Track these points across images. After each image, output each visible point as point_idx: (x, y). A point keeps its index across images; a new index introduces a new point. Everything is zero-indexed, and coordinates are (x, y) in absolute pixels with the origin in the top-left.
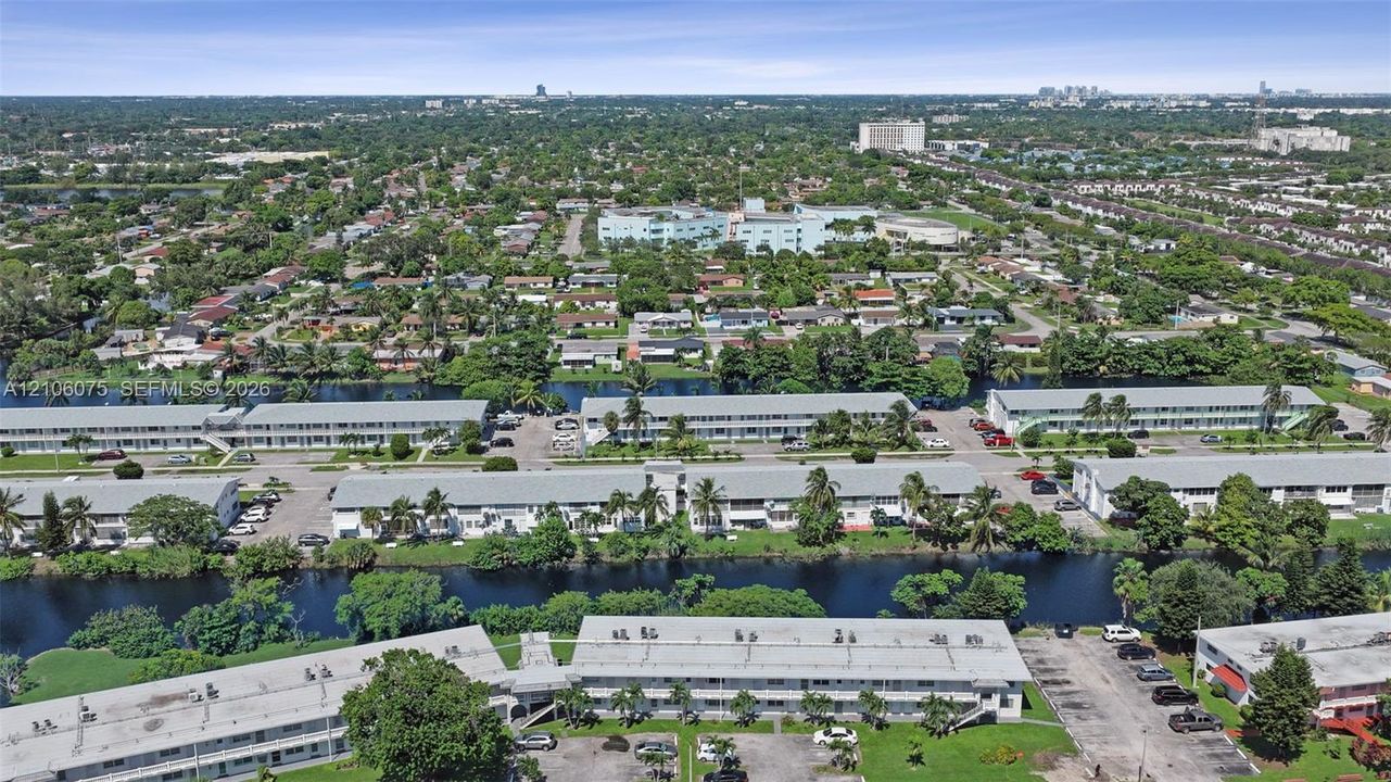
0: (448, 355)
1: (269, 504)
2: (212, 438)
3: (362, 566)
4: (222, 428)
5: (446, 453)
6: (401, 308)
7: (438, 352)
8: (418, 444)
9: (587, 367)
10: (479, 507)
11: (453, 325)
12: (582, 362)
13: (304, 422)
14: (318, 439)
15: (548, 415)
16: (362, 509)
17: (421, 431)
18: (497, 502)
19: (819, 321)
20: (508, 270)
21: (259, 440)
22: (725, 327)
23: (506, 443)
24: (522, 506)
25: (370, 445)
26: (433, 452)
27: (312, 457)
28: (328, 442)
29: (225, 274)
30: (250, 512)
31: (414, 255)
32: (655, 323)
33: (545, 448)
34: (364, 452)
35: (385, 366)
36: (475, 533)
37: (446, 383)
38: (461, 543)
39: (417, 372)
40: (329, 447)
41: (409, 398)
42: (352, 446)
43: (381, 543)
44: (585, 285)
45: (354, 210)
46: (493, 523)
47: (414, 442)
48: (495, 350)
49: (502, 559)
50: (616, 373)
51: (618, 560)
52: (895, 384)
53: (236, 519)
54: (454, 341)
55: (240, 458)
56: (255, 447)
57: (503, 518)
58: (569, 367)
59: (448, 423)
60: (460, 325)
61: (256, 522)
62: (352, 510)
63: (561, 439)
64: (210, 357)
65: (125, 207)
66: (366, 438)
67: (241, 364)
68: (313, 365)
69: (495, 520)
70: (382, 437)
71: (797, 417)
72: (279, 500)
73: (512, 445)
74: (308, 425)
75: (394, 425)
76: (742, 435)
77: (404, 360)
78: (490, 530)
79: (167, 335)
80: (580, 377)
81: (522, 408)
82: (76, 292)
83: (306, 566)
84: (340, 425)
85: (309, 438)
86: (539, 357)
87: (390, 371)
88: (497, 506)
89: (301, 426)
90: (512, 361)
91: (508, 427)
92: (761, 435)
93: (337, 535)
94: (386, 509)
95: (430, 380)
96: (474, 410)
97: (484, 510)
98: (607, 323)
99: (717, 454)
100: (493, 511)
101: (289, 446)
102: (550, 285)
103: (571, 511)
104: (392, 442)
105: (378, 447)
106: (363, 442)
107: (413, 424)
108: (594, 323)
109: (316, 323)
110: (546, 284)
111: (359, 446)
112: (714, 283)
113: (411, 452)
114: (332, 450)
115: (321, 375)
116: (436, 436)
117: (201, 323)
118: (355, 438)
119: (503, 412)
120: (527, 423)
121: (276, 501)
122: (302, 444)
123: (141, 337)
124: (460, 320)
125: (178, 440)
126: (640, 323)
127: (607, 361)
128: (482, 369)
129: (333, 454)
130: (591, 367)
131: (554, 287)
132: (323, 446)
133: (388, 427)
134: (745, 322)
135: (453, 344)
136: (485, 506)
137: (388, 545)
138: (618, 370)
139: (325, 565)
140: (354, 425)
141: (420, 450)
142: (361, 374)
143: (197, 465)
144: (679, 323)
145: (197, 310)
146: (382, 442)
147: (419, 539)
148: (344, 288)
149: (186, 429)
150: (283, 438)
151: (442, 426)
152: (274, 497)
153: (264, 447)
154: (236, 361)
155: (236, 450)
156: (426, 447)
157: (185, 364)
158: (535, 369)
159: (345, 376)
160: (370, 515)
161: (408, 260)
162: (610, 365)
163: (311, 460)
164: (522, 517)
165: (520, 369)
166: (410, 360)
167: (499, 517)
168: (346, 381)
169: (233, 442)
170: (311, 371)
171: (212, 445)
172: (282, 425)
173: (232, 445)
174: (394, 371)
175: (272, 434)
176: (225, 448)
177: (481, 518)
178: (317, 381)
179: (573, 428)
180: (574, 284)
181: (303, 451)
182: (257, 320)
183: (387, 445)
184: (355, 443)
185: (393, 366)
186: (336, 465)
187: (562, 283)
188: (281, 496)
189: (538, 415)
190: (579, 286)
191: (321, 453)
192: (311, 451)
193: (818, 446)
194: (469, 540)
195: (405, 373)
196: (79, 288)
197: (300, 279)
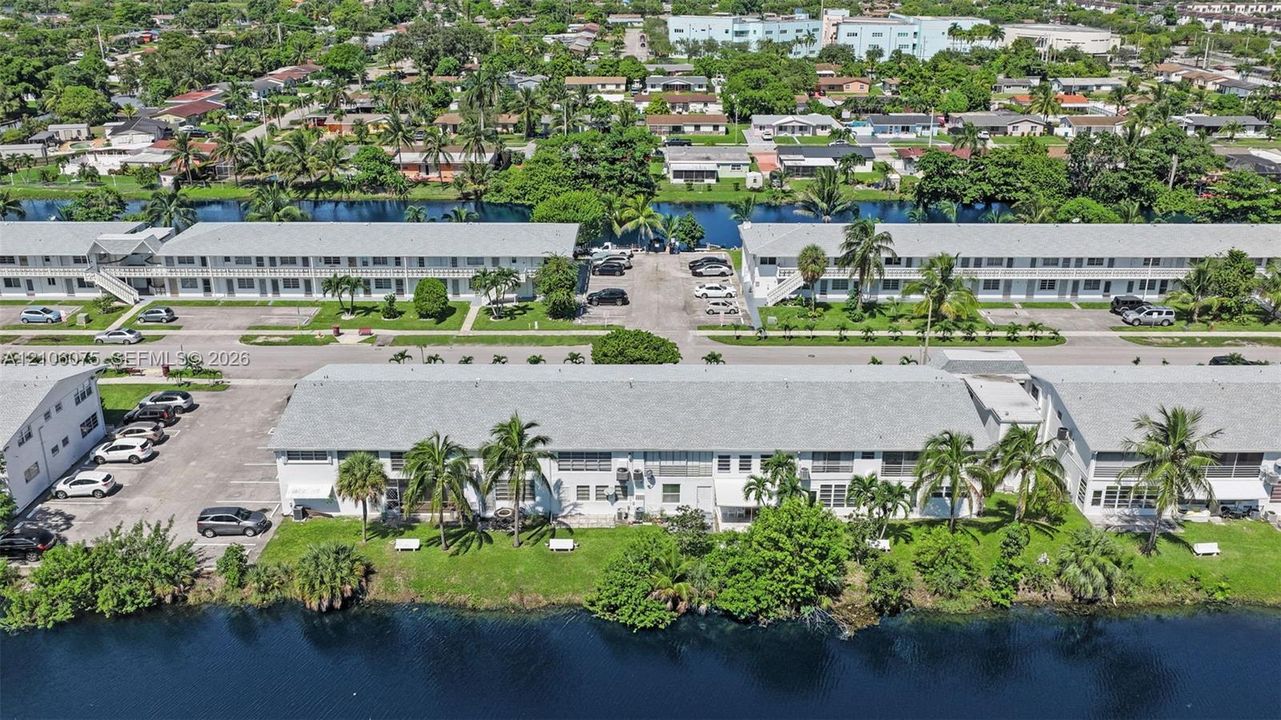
0: (502, 162)
1: (168, 417)
2: (107, 280)
3: (338, 604)
4: (127, 261)
5: (511, 314)
6: (435, 106)
7: (489, 157)
8: (463, 297)
9: (707, 181)
10: (607, 456)
11: (505, 126)
12: (701, 174)
13: (266, 253)
14: (291, 284)
15: (672, 252)
16: (341, 454)
17: (468, 273)
18: (649, 445)
19: (1010, 129)
20: (568, 70)
21: (190, 284)
22: (880, 136)
23: (616, 297)
24: (706, 456)
25: (378, 297)
26: (489, 311)
27: (276, 316)
28: (308, 288)
29: (220, 70)
30: (120, 441)
31: (451, 51)
32: (781, 128)
33: (685, 309)
34: (368, 310)
35: (412, 175)
36: (596, 513)
37: (502, 201)
38: (567, 544)
39: (460, 184)
40: (309, 298)
41: (446, 217)
42: (346, 297)
43: (384, 534)
44: (667, 87)
45: (384, 18)
46: (637, 492)
47: (456, 293)
48: (575, 152)
49: (676, 600)
50: (753, 190)
51: (952, 606)
52: (1254, 209)
53: (86, 456)
54: (511, 147)
55: (150, 316)
56: (184, 295)
57: (661, 481)
58: (681, 181)
59: (514, 261)
60: (515, 125)
61: (129, 461)
62: (321, 455)
63: (711, 293)
64: (162, 158)
65: (135, 12)
66: (373, 285)
67: (203, 169)
68: (305, 169)
69: (640, 485)
70: (400, 282)
71: (1132, 262)
72: (192, 408)
73: (625, 302)
74: (272, 260)
75: (421, 261)
76: (1030, 292)
77: (438, 167)
78: (630, 505)
79: (116, 131)
80: (699, 195)
81: (630, 239)
82: (15, 78)
83: (204, 596)
84: (328, 261)
85: (275, 283)
86: (642, 163)
87: (417, 183)
88: (646, 455)
89: (260, 261)
90: (602, 168)
91: (611, 269)
92: (1062, 293)
93: (288, 510)
94: (396, 455)
95: (478, 195)
96: (558, 240)
97: (618, 463)
98: (716, 127)
99: (1015, 328)
100: (639, 465)
101: (241, 295)
102: (623, 87)
103: (815, 470)
104: (417, 294)
105: (392, 300)
106: (367, 292)
107: (454, 261)
108: (697, 127)
109: (321, 122)
110: (618, 86)
111: (361, 297)
112: (832, 87)
113: (451, 311)
114: (313, 304)
115: (318, 186)
116: (494, 283)
117: (171, 119)
118: (354, 285)
119: (599, 244)
120: (640, 263)
121: (185, 411)
122: (263, 292)
123: (85, 133)
124: (515, 119)
125: (52, 281)
126: (761, 128)
127: (736, 174)
128: (556, 180)
129: (314, 311)
130: (713, 181)
131: (627, 90)
132: (298, 295)
133: (410, 265)
134: (906, 129)
135: (506, 149)
136: (621, 454)
137: (402, 543)
138: (756, 186)
139: (252, 596)
140: (352, 261)
141: (465, 307)
142: (375, 184)
143: (72, 326)
144: (815, 128)
145: (171, 104)
146: (400, 291)
147: (471, 528)
148: (364, 89)
149: (62, 261)
150: (229, 282)
151: (505, 266)
152: (180, 401)
153: (198, 295)
154: (195, 164)
155: (148, 300)
156: (477, 302)
157: (125, 168)
158: (636, 182)
159: (353, 187)
160: (358, 473)
161: (445, 56)
162: (744, 179)
163: (274, 321)
164: (703, 481)
165: (615, 181)
166: (449, 166)
167: (652, 480)
168: (355, 195)
169: (146, 287)
170: (304, 179)
171: (104, 291)
172: (227, 259)
173: (144, 291)
174: (425, 183)
175: (210, 273)
176: (128, 295)
177: (610, 480)
178: (312, 195)
179: (723, 274)
180: (653, 86)
181: (264, 304)
182: (247, 119)
183: (409, 296)
184: (352, 293)
185: (423, 175)
186: (316, 332)
187: (637, 86)
188: (197, 397)
189: (656, 251)
190: (660, 89)
191: (294, 311)
192: (277, 304)
193: (1185, 316)
194: (584, 532)
195: (442, 185)
196: (19, 73)
197: (312, 78)
